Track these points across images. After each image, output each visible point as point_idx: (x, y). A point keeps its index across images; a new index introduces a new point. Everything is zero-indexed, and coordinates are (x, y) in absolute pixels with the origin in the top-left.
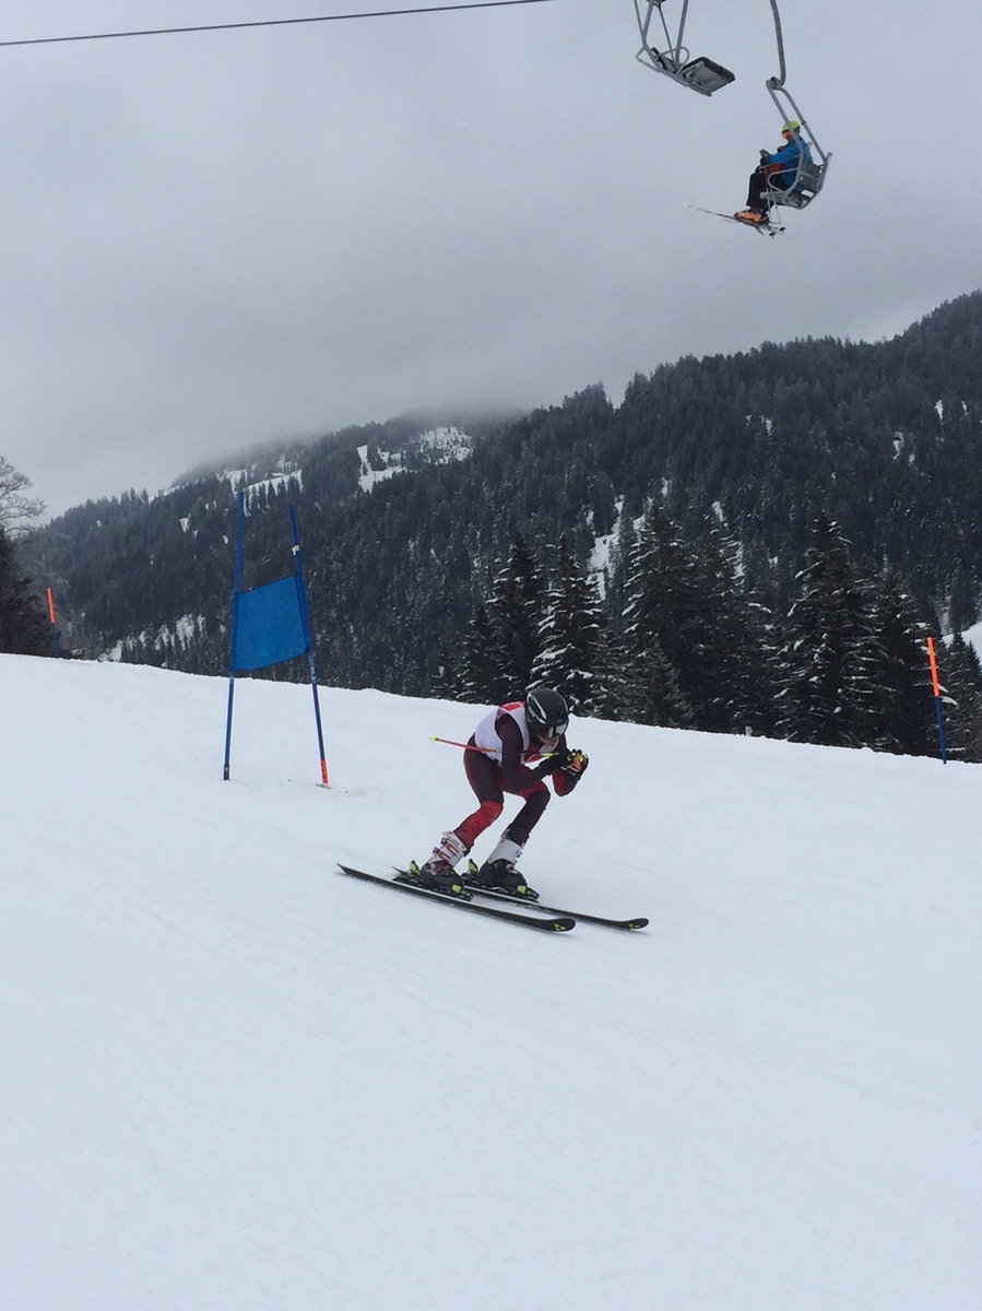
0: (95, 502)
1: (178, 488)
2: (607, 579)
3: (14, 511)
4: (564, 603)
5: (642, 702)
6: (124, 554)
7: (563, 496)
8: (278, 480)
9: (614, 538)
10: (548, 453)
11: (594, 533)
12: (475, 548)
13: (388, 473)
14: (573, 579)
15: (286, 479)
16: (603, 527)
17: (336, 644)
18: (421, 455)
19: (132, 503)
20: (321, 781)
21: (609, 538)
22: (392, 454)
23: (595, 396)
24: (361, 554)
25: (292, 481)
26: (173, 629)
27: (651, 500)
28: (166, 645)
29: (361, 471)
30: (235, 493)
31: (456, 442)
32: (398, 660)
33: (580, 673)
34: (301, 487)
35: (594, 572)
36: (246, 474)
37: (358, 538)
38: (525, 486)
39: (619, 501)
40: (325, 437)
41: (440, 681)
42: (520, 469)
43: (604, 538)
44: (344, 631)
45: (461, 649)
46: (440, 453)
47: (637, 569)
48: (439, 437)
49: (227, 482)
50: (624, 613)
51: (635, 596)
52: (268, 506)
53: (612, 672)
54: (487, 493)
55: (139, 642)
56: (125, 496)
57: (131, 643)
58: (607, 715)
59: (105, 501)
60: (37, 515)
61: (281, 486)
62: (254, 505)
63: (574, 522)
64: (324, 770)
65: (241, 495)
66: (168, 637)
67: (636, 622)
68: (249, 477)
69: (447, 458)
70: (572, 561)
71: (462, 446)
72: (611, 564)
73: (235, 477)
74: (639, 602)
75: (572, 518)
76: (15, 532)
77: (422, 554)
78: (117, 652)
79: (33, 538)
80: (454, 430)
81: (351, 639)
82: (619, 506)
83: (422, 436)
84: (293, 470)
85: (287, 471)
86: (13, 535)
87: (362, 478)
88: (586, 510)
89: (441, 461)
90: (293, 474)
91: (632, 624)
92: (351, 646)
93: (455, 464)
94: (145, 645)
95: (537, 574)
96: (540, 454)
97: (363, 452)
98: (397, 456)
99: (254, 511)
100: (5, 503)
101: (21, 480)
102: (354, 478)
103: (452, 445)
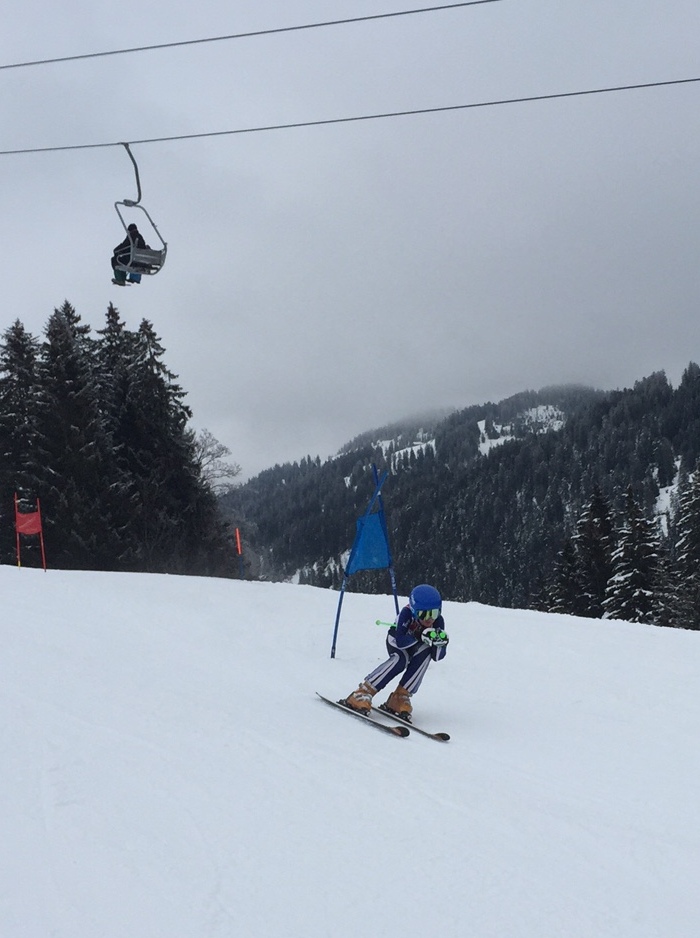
0: (281, 466)
1: (343, 454)
2: (669, 520)
3: (218, 473)
4: (631, 538)
5: (690, 613)
6: (302, 504)
7: (634, 456)
8: (418, 448)
9: (674, 488)
10: (623, 424)
11: (659, 485)
12: (567, 497)
13: (501, 441)
14: (638, 520)
15: (424, 446)
16: (666, 480)
17: (461, 571)
18: (526, 428)
19: (309, 466)
21: (670, 488)
22: (503, 426)
23: (659, 379)
24: (480, 503)
25: (429, 448)
26: (338, 560)
28: (333, 572)
29: (480, 439)
30: (385, 458)
31: (552, 417)
32: (509, 583)
33: (644, 591)
34: (435, 452)
35: (659, 514)
36: (394, 443)
37: (478, 490)
38: (605, 449)
39: (678, 460)
40: (453, 414)
41: (537, 598)
42: (601, 437)
43: (666, 488)
44: (467, 561)
45: (554, 574)
46: (540, 425)
47: (687, 512)
48: (540, 413)
49: (379, 450)
50: (677, 546)
51: (685, 532)
52: (410, 467)
53: (667, 590)
54: (576, 455)
55: (313, 570)
56: (303, 461)
57: (306, 571)
58: (663, 623)
59: (289, 464)
60: (234, 475)
61: (420, 452)
62: (399, 466)
63: (643, 476)
65: (389, 459)
66: (334, 567)
67: (686, 552)
68: (396, 444)
69: (545, 429)
70: (637, 506)
71: (558, 420)
72: (672, 508)
73: (385, 445)
74: (689, 537)
75: (643, 473)
76: (218, 488)
77: (527, 503)
78: (296, 578)
79: (234, 494)
80: (551, 407)
81: (472, 568)
82: (678, 464)
83: (527, 413)
84: (429, 439)
85: (424, 441)
86: (217, 491)
87: (482, 445)
88: (653, 467)
89: (541, 431)
90: (429, 443)
91: (683, 553)
92: (472, 572)
93: (552, 434)
96: (617, 425)
97: (482, 425)
98: (508, 428)
99: (399, 471)
100: (211, 467)
101: (223, 450)
102: (475, 445)
103: (549, 419)
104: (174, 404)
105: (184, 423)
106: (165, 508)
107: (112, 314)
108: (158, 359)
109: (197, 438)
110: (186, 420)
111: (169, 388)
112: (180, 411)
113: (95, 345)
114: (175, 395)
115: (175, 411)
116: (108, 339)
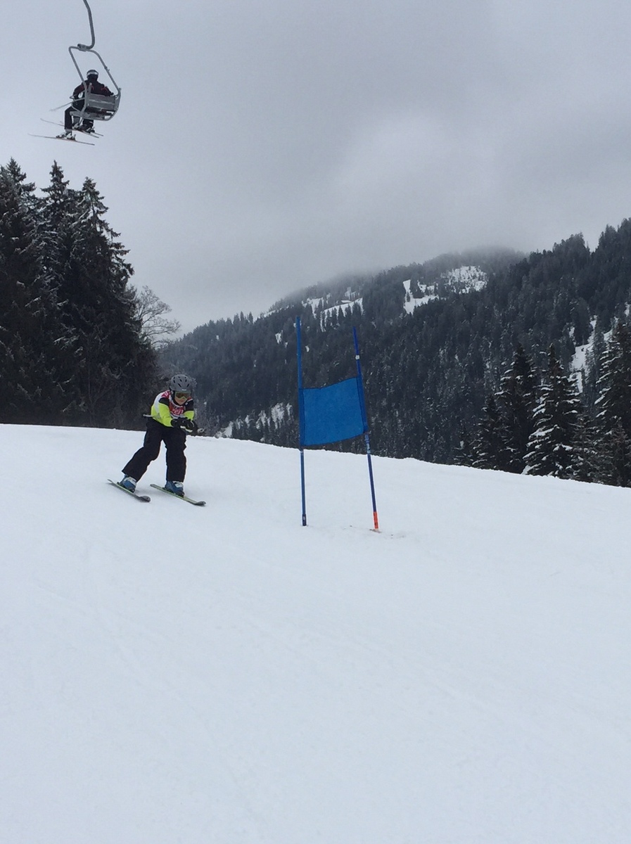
0: (215, 322)
1: (274, 311)
2: (584, 377)
3: (158, 329)
4: (552, 395)
5: (608, 468)
6: (235, 359)
7: (552, 316)
8: (346, 306)
9: (590, 347)
10: (542, 284)
11: (575, 343)
12: (487, 355)
13: (425, 300)
14: (559, 377)
15: (352, 304)
16: (581, 339)
17: (386, 424)
18: (449, 287)
19: (241, 323)
20: (373, 527)
21: (585, 347)
22: (428, 286)
23: (576, 243)
24: (405, 359)
25: (356, 306)
26: (269, 414)
27: (617, 319)
28: (264, 425)
29: (406, 298)
30: (315, 315)
31: (474, 277)
32: (431, 436)
33: (564, 446)
34: (362, 310)
35: (575, 372)
36: (323, 301)
37: (403, 347)
38: (524, 309)
39: (593, 320)
40: (380, 274)
41: (460, 452)
42: (521, 296)
43: (582, 347)
44: (392, 416)
45: (476, 428)
46: (463, 285)
47: (606, 370)
48: (463, 273)
49: (309, 307)
50: (596, 402)
51: (604, 390)
52: (338, 324)
53: (587, 445)
54: (497, 314)
55: (245, 423)
56: (236, 317)
57: (239, 424)
58: (583, 477)
59: (222, 321)
60: (174, 332)
61: (348, 310)
62: (328, 325)
63: (561, 335)
64: (376, 519)
65: (318, 317)
66: (266, 420)
67: (605, 409)
68: (325, 302)
69: (468, 289)
70: (559, 364)
71: (479, 280)
72: (587, 366)
73: (315, 303)
74: (607, 395)
75: (559, 332)
76: (158, 344)
77: (449, 360)
78: (229, 431)
79: (171, 348)
80: (473, 268)
81: (396, 422)
82: (593, 323)
83: (450, 274)
84: (357, 298)
85: (352, 299)
86: (157, 346)
87: (407, 303)
88: (569, 326)
89: (464, 291)
90: (356, 301)
91: (602, 410)
92: (396, 426)
93: (473, 293)
94: (249, 425)
95: (532, 373)
96: (536, 285)
97: (407, 285)
98: (432, 288)
99: (328, 328)
100: (151, 323)
101: (163, 307)
102: (400, 303)
103: (471, 279)
104: (116, 261)
105: (126, 281)
106: (108, 363)
107: (57, 173)
108: (101, 217)
109: (138, 296)
110: (127, 277)
111: (112, 246)
112: (122, 268)
113: (40, 203)
114: (117, 253)
115: (118, 269)
116: (53, 197)
